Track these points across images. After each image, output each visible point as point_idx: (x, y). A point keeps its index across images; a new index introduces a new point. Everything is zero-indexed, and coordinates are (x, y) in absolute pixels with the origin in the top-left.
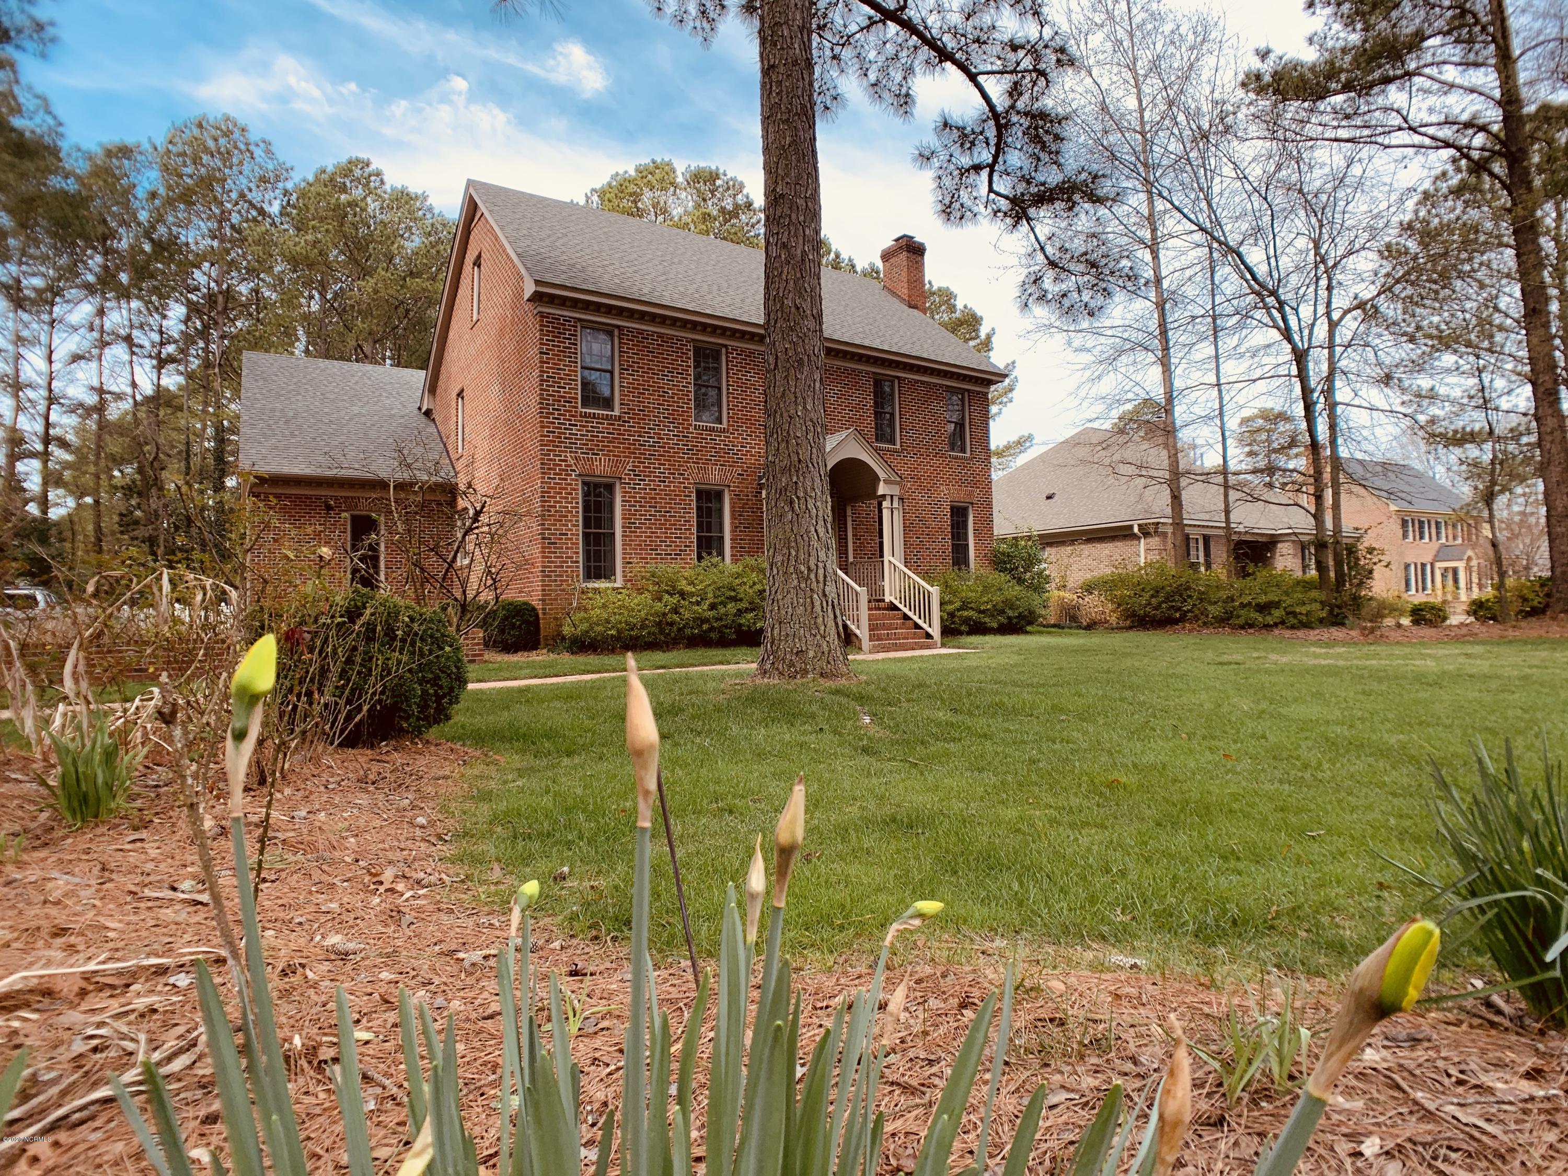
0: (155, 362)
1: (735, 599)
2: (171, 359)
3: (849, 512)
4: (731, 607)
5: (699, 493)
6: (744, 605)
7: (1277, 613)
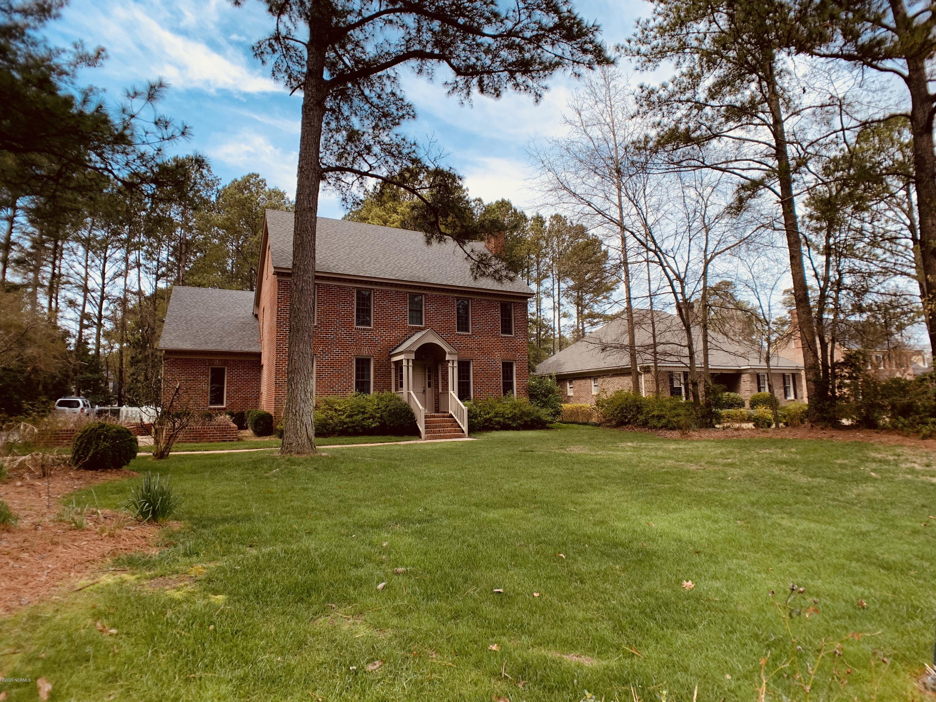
0: (154, 276)
1: (363, 413)
2: (163, 275)
3: (440, 367)
4: (360, 417)
5: (358, 361)
6: (367, 416)
7: (664, 421)
